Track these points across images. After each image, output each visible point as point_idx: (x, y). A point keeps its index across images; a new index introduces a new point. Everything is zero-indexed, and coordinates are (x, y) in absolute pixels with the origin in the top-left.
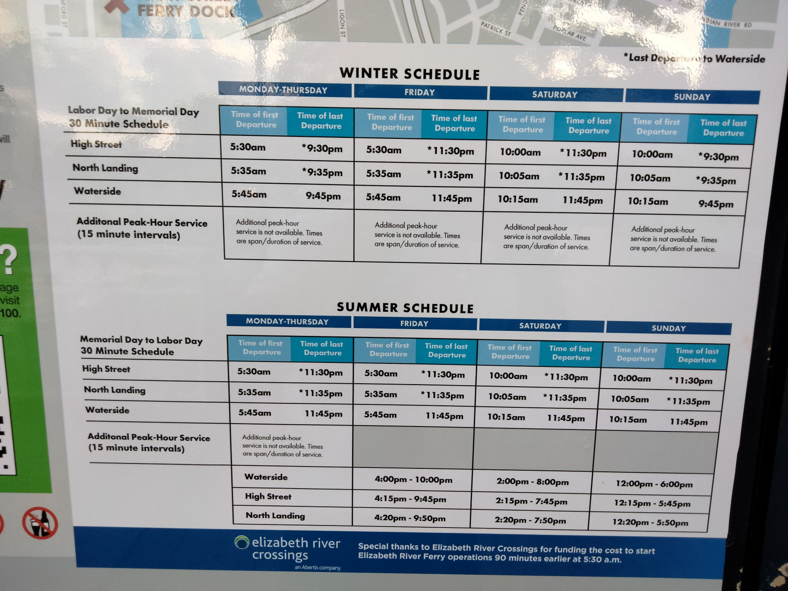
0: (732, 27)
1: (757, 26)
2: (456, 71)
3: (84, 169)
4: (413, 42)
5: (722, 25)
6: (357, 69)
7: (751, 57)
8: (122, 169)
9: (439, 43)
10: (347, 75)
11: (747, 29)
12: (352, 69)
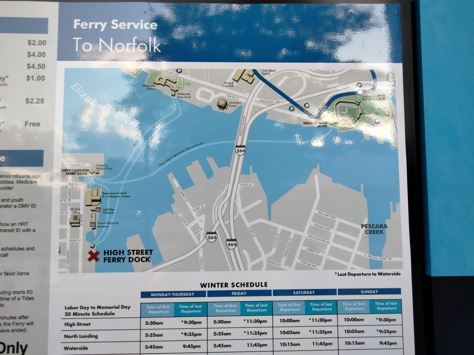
0: (383, 260)
1: (394, 259)
2: (256, 283)
3: (70, 337)
4: (235, 270)
5: (378, 259)
6: (209, 284)
7: (394, 273)
8: (90, 336)
9: (247, 270)
10: (204, 286)
11: (390, 260)
12: (206, 284)
